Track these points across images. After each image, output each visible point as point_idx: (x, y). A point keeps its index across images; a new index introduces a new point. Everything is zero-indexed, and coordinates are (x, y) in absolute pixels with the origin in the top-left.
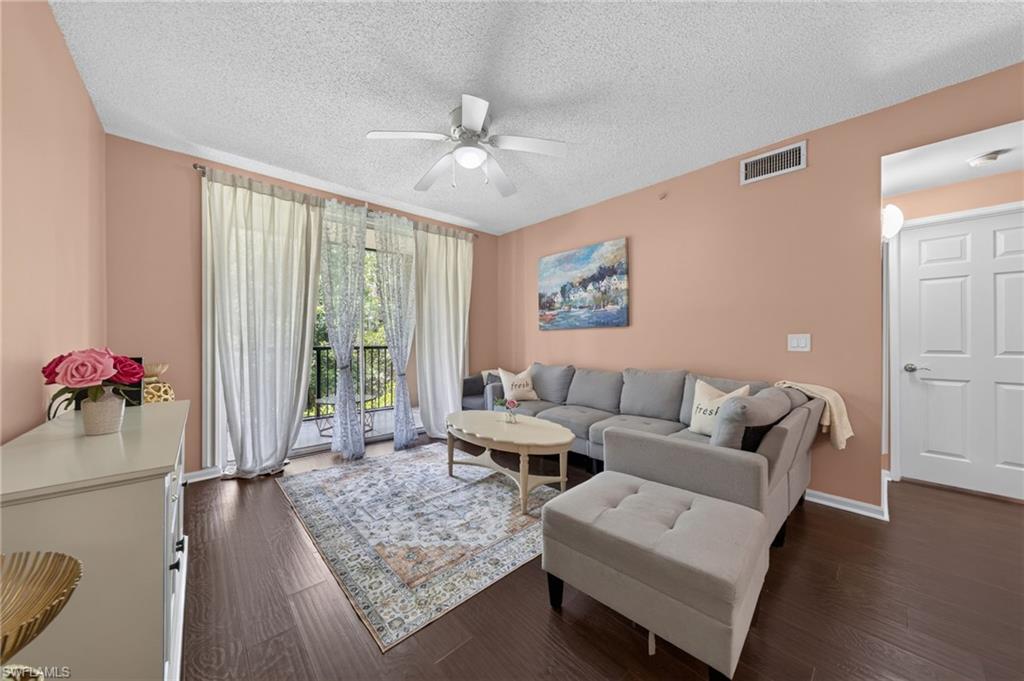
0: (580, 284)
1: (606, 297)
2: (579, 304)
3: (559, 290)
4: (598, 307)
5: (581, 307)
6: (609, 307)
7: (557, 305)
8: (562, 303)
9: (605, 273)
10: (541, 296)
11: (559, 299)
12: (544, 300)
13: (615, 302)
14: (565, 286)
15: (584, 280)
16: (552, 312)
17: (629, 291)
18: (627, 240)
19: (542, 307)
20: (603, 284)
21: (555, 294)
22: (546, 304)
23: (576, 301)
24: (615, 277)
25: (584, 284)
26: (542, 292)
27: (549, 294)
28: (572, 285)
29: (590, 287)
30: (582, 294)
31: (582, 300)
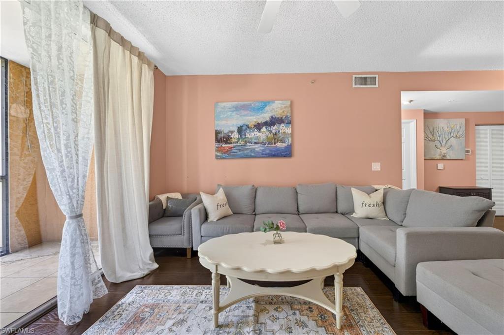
0: (255, 126)
1: (276, 138)
2: (254, 141)
3: (236, 129)
4: (270, 143)
5: (256, 143)
6: (279, 144)
7: (233, 140)
8: (239, 139)
9: (273, 122)
10: (217, 133)
11: (235, 135)
12: (220, 136)
13: (283, 141)
14: (242, 127)
15: (258, 124)
16: (228, 145)
17: (292, 135)
18: (292, 102)
19: (218, 140)
20: (274, 128)
21: (232, 132)
22: (222, 139)
23: (251, 139)
24: (283, 125)
25: (258, 127)
26: (218, 129)
27: (226, 131)
28: (248, 126)
29: (264, 129)
30: (256, 133)
31: (257, 138)
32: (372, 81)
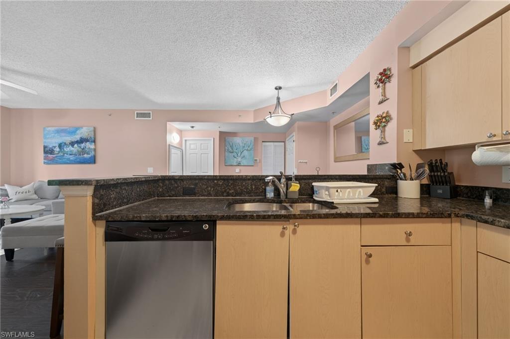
0: (70, 143)
1: (83, 151)
2: (69, 153)
3: (57, 145)
4: (80, 155)
5: (70, 154)
6: (85, 156)
7: (56, 152)
8: (59, 152)
9: (82, 141)
10: (45, 147)
11: (57, 149)
12: (46, 149)
13: (88, 154)
14: (61, 143)
15: (72, 142)
16: (52, 156)
17: (95, 150)
18: (95, 128)
19: (45, 152)
20: (83, 145)
21: (55, 147)
22: (48, 151)
23: (67, 152)
24: (88, 143)
25: (72, 144)
26: (46, 145)
27: (50, 146)
28: (65, 143)
29: (76, 145)
30: (71, 148)
31: (71, 151)
32: (148, 115)
